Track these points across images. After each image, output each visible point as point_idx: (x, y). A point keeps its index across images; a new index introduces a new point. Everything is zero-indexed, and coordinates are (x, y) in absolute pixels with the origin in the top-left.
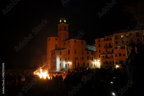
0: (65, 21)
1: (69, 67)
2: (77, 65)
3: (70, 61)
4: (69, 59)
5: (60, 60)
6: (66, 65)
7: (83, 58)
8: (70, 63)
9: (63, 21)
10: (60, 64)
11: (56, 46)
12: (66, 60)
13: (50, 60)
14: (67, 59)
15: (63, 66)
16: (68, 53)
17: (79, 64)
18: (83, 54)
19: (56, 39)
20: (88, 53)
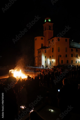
0: (49, 20)
1: (53, 64)
2: (60, 62)
3: (54, 59)
4: (53, 57)
5: (45, 58)
6: (51, 62)
7: (66, 56)
8: (54, 60)
9: (47, 21)
10: (46, 61)
11: (42, 45)
12: (50, 58)
13: (37, 57)
14: (52, 57)
15: (48, 63)
16: (52, 51)
17: (62, 61)
18: (66, 51)
19: (42, 39)
20: (72, 50)
